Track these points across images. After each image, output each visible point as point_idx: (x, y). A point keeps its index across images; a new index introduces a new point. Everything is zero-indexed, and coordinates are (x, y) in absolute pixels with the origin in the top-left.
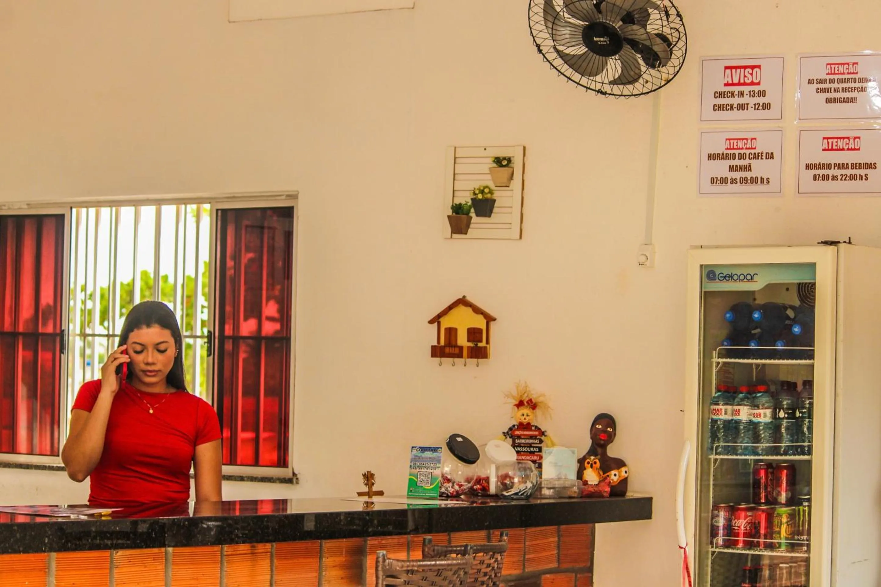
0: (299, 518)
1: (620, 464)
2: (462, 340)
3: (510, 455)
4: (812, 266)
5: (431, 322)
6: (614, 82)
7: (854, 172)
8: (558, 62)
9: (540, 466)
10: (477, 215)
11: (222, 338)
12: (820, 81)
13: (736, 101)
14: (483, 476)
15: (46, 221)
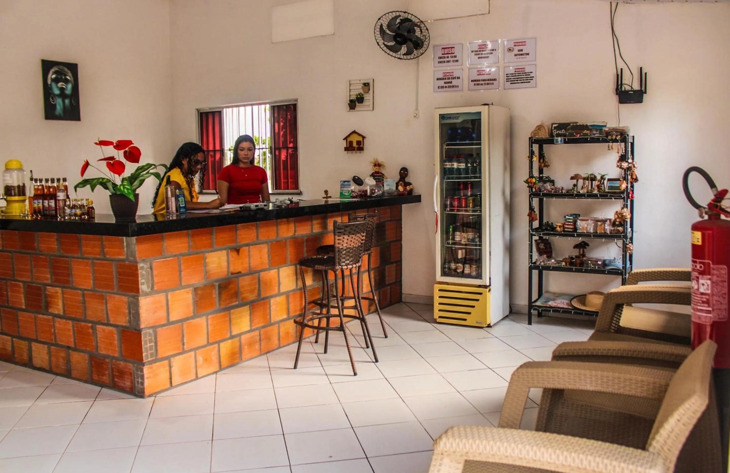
0: (304, 208)
1: (410, 184)
2: (355, 145)
3: (373, 182)
4: (479, 113)
5: (344, 139)
6: (404, 55)
7: (488, 82)
8: (385, 48)
9: (383, 185)
10: (358, 103)
11: (275, 149)
12: (476, 51)
13: (446, 60)
14: (365, 189)
15: (216, 114)
